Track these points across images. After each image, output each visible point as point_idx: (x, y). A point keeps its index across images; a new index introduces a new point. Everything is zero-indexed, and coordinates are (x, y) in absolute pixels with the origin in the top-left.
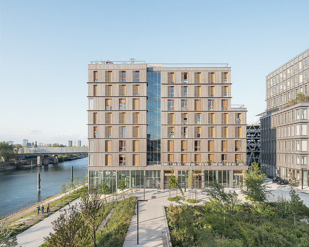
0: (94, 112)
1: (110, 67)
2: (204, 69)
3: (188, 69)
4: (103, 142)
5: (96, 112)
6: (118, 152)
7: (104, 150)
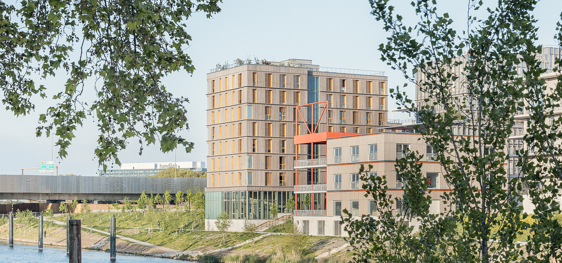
0: (253, 121)
1: (270, 69)
2: (362, 77)
3: (347, 76)
4: (263, 157)
5: (256, 121)
6: (279, 169)
7: (263, 167)
